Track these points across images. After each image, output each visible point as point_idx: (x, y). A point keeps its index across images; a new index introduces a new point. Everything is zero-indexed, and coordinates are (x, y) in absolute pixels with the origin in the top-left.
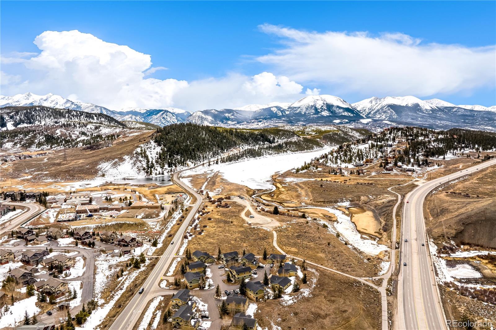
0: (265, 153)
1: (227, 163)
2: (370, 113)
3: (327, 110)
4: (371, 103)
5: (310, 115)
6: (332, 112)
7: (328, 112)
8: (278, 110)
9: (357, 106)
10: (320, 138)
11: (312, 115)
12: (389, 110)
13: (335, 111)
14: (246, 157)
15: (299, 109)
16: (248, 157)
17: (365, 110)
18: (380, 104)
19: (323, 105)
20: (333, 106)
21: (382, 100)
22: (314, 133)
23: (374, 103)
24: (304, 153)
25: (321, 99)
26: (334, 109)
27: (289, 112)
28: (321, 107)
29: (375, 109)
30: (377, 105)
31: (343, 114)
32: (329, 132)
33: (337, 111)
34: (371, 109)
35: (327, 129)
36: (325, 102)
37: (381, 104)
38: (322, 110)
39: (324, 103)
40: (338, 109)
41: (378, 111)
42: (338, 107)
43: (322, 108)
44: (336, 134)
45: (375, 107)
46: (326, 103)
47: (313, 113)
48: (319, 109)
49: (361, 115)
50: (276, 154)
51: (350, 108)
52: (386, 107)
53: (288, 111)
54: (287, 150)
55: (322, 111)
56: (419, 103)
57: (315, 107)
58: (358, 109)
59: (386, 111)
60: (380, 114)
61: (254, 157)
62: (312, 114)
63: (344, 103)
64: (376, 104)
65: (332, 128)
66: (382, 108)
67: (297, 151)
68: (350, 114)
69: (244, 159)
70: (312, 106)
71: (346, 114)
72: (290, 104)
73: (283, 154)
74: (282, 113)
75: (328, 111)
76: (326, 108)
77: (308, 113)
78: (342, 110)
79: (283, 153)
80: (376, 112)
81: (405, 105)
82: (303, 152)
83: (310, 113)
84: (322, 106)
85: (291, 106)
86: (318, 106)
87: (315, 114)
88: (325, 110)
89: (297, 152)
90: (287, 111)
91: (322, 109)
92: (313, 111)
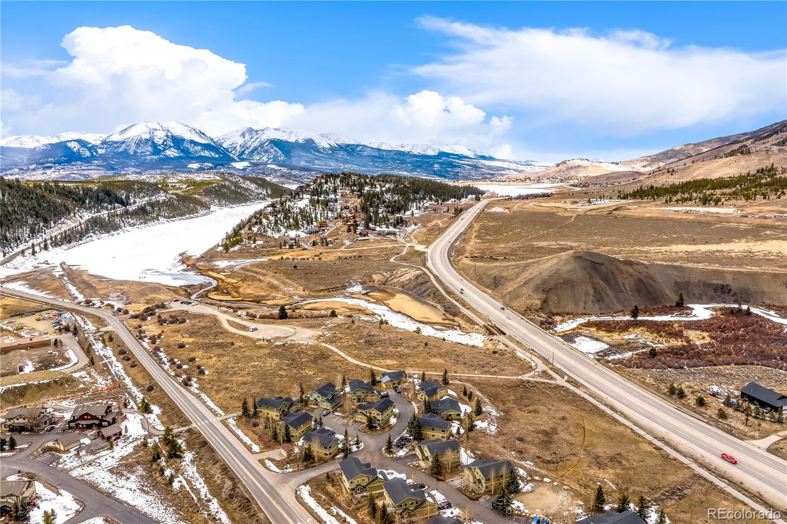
0: (122, 224)
1: (64, 247)
2: (243, 152)
3: (174, 148)
4: (244, 137)
5: (146, 155)
6: (183, 151)
7: (176, 151)
8: (82, 146)
9: (222, 141)
10: (199, 194)
11: (149, 155)
12: (272, 148)
13: (188, 148)
14: (94, 233)
15: (123, 145)
16: (97, 232)
17: (236, 147)
18: (257, 138)
19: (165, 138)
20: (184, 140)
21: (260, 132)
22: (184, 186)
23: (247, 137)
24: (186, 219)
25: (161, 128)
26: (186, 145)
27: (104, 151)
28: (163, 143)
29: (250, 146)
30: (253, 140)
31: (203, 154)
32: (210, 183)
33: (192, 148)
34: (244, 147)
35: (205, 179)
36: (169, 134)
37: (259, 139)
38: (166, 147)
39: (167, 136)
40: (193, 145)
41: (256, 149)
42: (192, 142)
43: (165, 143)
44: (224, 186)
45: (250, 143)
46: (172, 136)
47: (150, 152)
48: (159, 145)
49: (231, 155)
50: (141, 224)
51: (213, 144)
52: (267, 144)
53: (103, 148)
54: (158, 215)
55: (165, 149)
56: (314, 139)
57: (153, 143)
58: (225, 145)
59: (268, 149)
60: (258, 154)
61: (108, 232)
62: (148, 153)
63: (202, 135)
64: (251, 138)
65: (211, 176)
66: (261, 145)
67: (174, 217)
68: (213, 154)
69: (91, 236)
70: (147, 140)
71: (206, 153)
72: (105, 136)
73: (153, 223)
74: (90, 152)
75: (176, 149)
76: (172, 145)
77: (141, 153)
78: (199, 148)
79: (154, 221)
80: (252, 152)
81: (293, 141)
82: (184, 217)
83: (144, 153)
84: (165, 141)
85: (107, 140)
86: (158, 141)
87: (153, 154)
88: (170, 147)
89: (174, 219)
90: (100, 148)
91: (166, 145)
92: (150, 149)
